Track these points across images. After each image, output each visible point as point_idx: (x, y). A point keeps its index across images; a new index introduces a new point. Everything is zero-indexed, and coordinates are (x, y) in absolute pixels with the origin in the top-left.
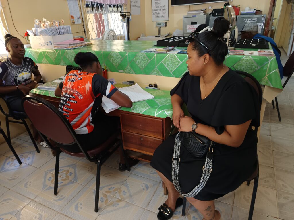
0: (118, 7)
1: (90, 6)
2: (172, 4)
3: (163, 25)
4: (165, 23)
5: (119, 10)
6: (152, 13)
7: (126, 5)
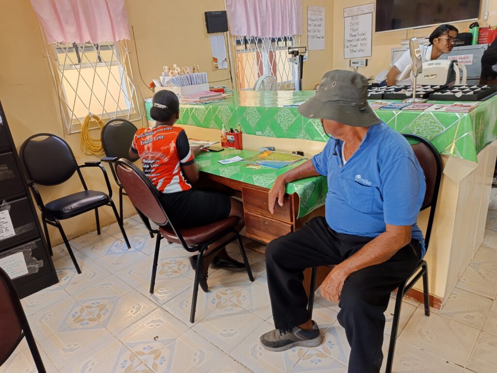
0: (285, 39)
1: (242, 43)
2: (377, 30)
3: (361, 63)
4: (365, 61)
5: (287, 45)
6: (344, 46)
7: (301, 36)
